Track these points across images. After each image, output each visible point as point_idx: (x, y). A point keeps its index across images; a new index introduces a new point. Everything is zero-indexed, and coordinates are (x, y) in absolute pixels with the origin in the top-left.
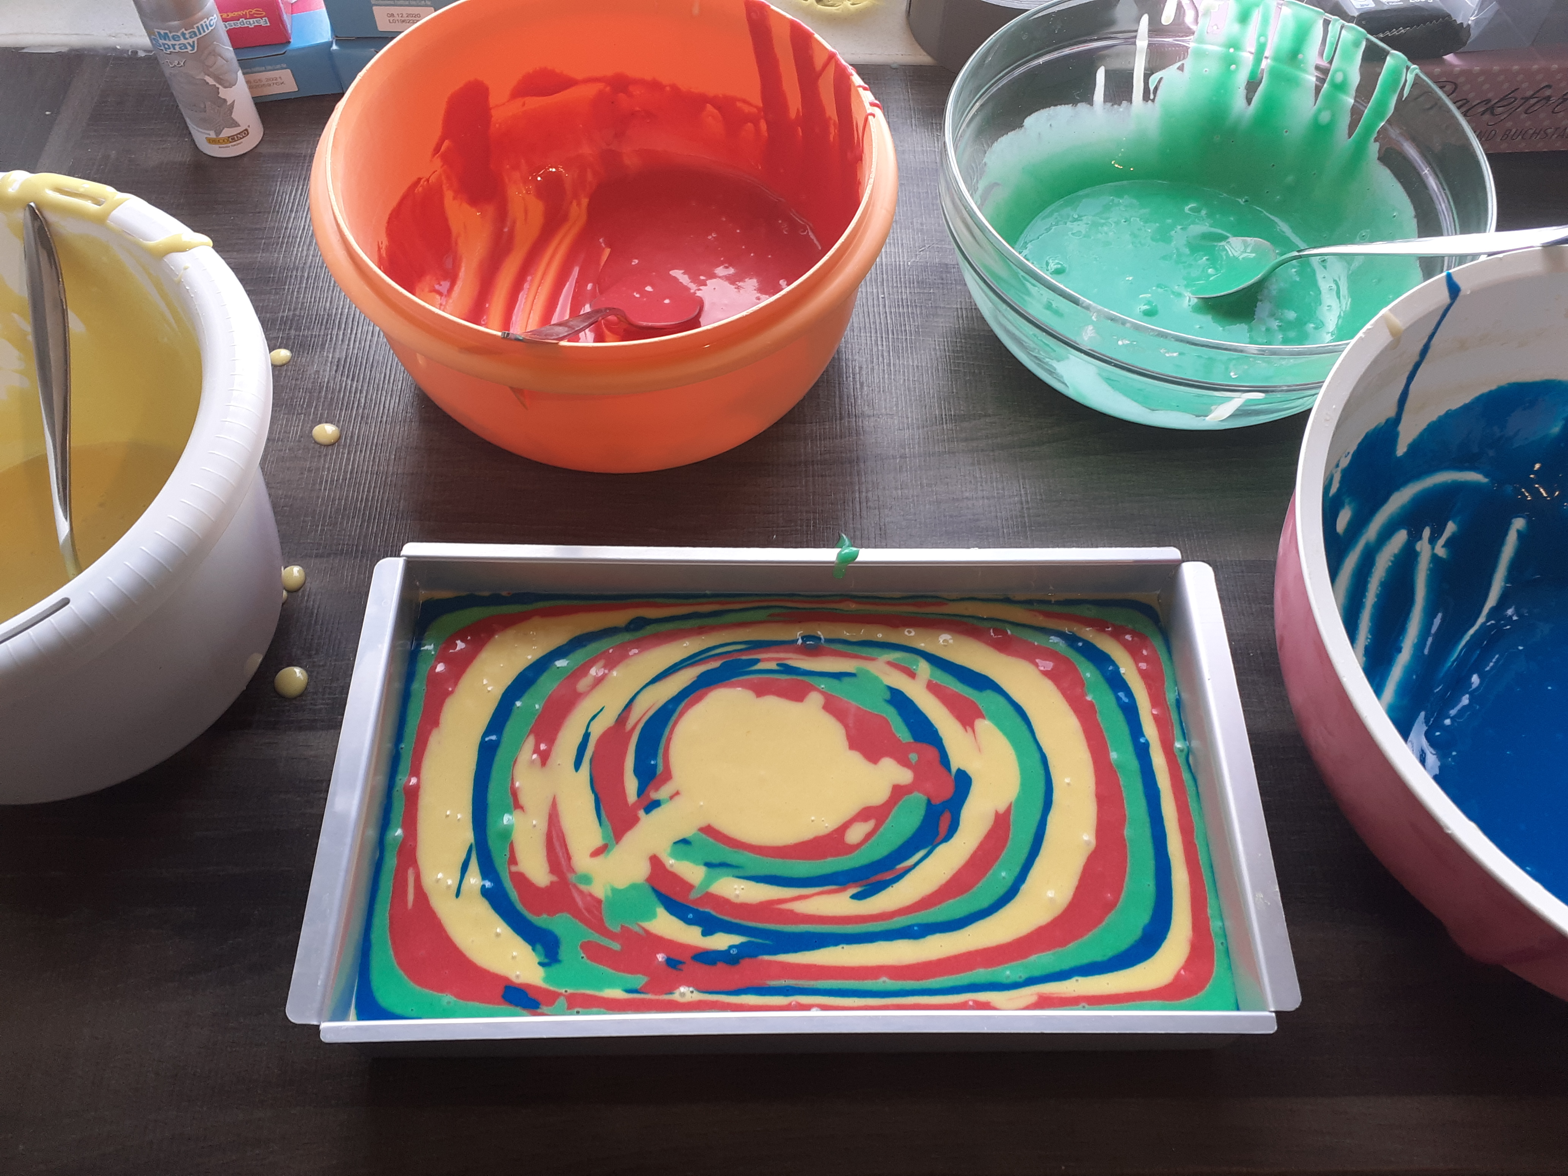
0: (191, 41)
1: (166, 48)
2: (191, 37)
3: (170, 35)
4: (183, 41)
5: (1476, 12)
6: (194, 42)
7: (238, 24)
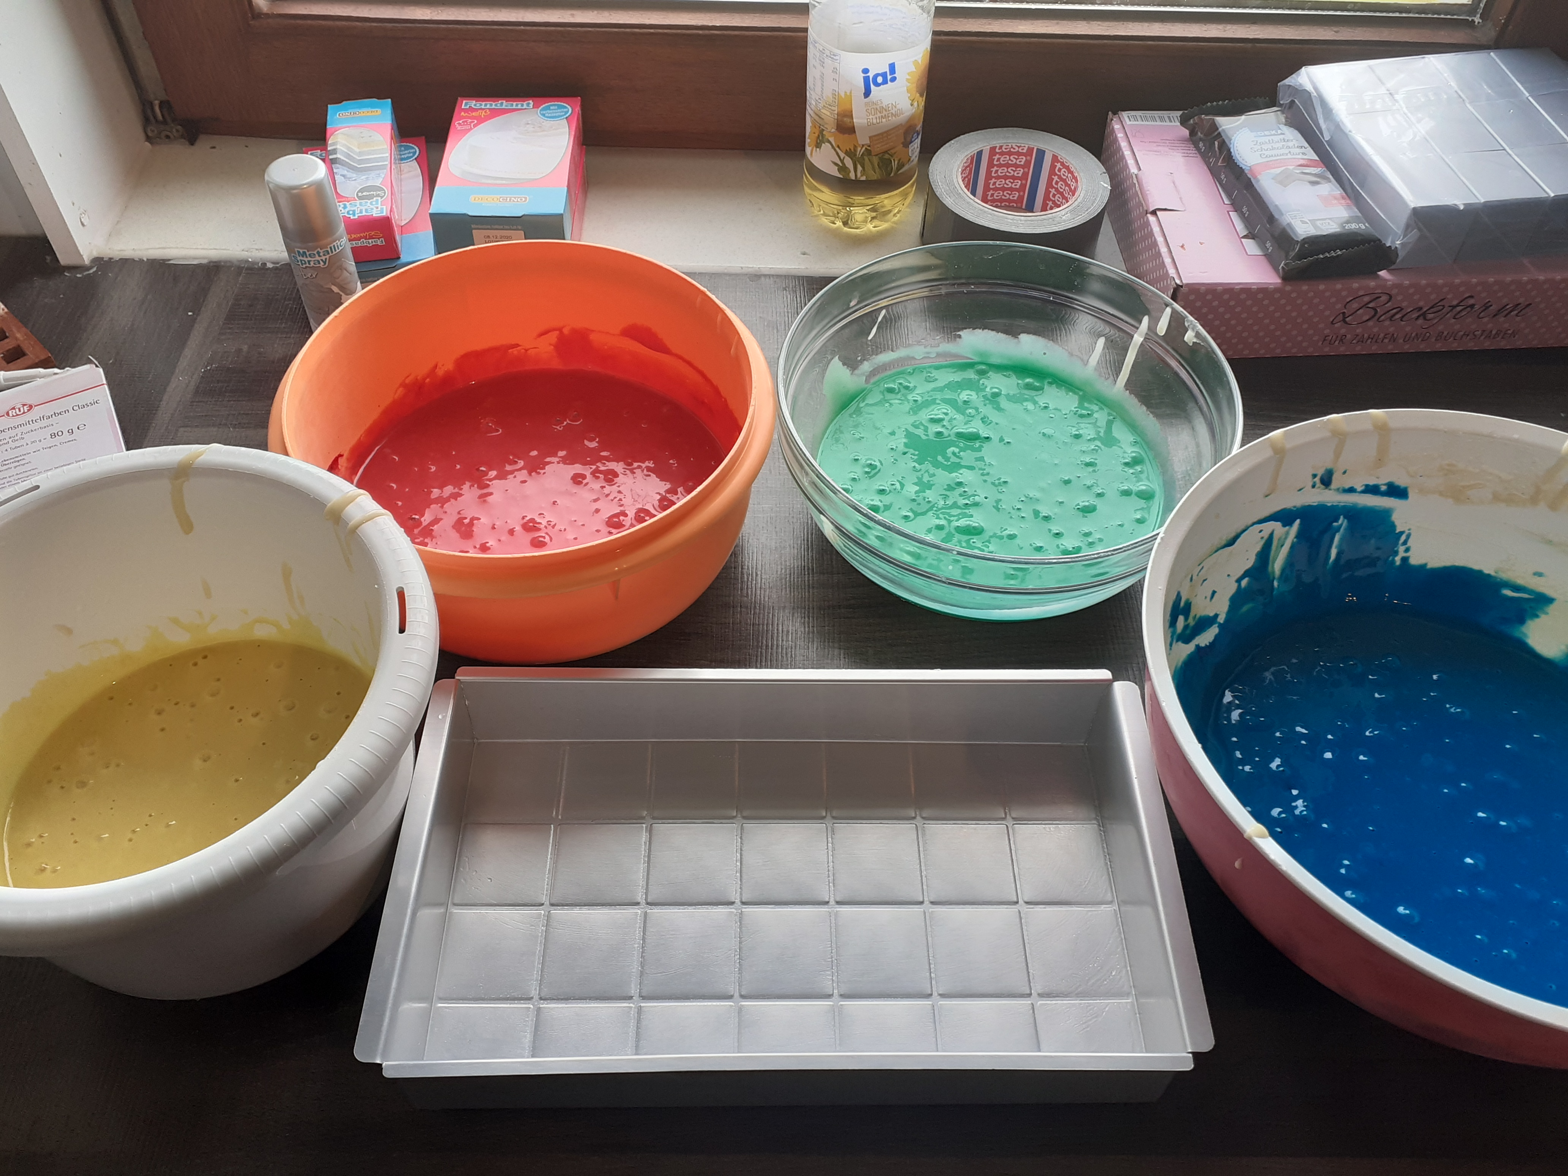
0: (323, 258)
1: (302, 264)
2: (324, 255)
3: (308, 253)
4: (317, 258)
5: (1402, 237)
6: (326, 259)
7: (359, 244)
